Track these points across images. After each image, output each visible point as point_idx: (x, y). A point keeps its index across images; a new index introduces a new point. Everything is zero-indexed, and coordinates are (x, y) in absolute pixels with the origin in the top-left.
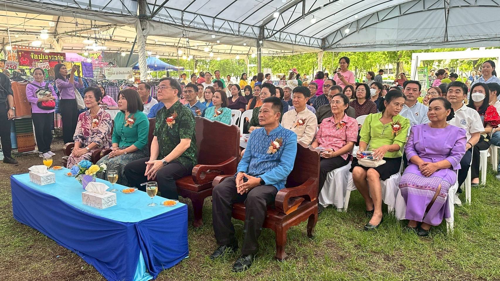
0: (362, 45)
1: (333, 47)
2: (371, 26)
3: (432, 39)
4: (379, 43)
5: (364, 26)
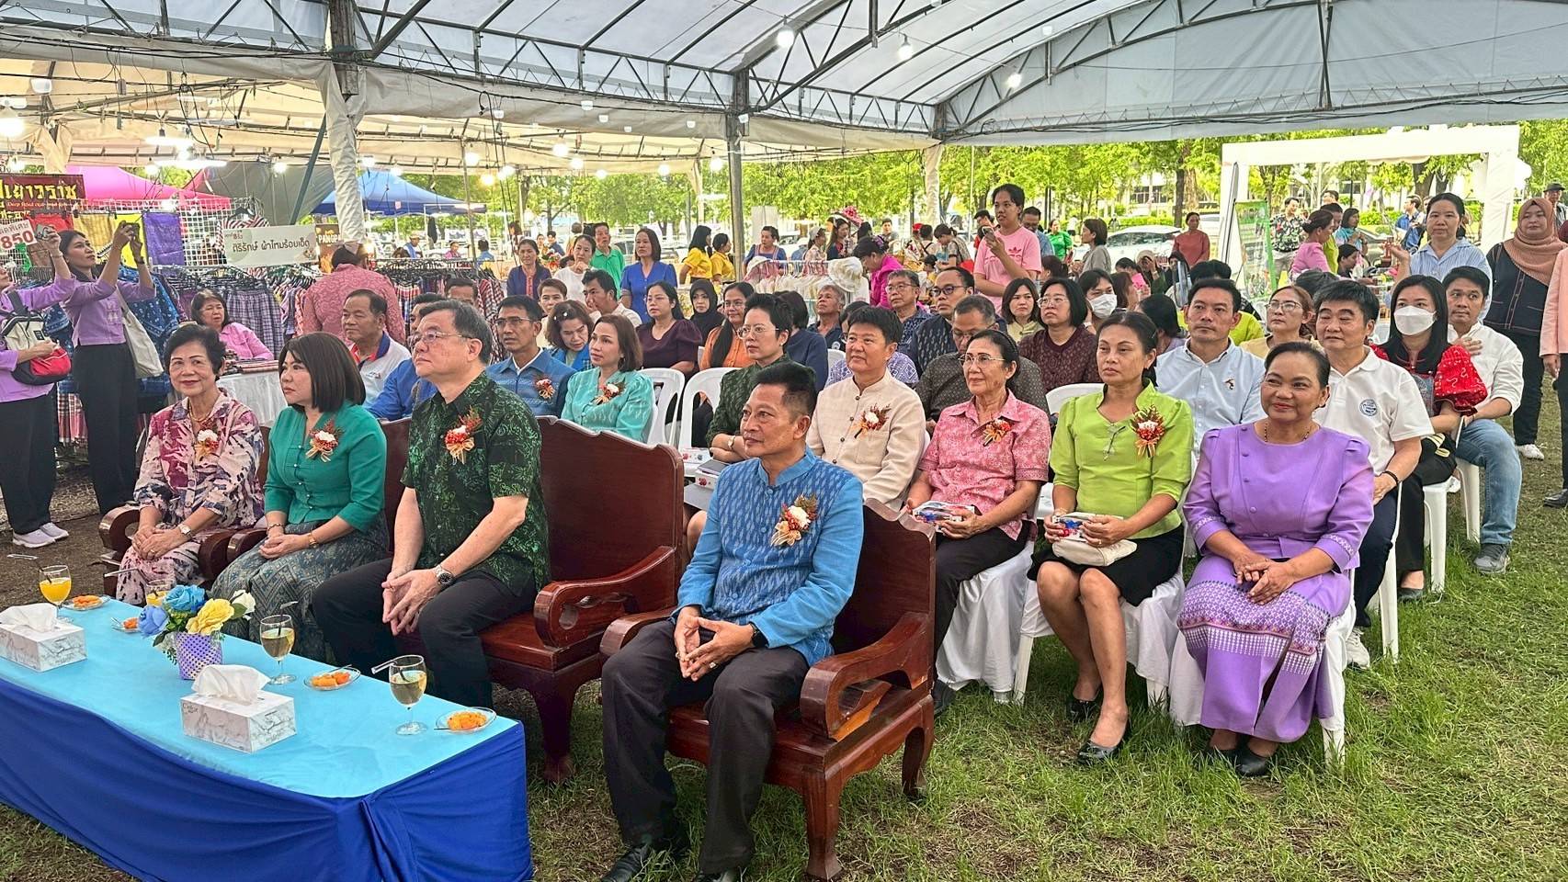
0: (1063, 122)
1: (971, 130)
2: (1091, 63)
3: (1282, 102)
4: (1116, 117)
5: (1070, 62)
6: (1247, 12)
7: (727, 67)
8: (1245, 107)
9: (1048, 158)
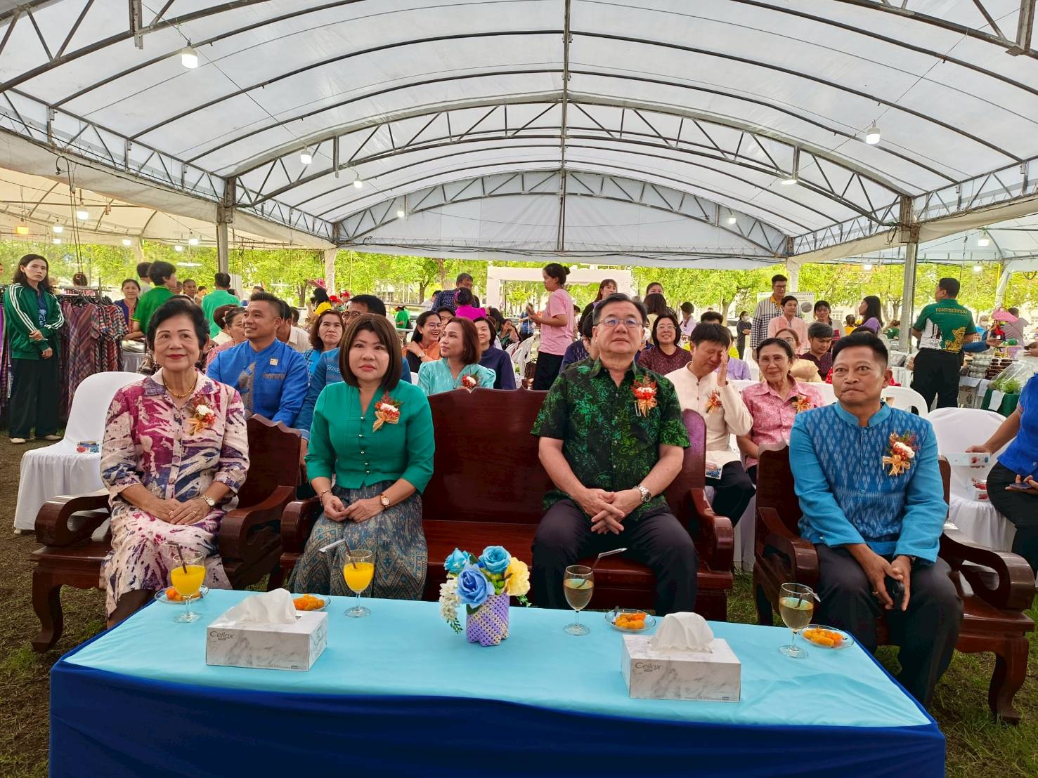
0: (415, 243)
1: (356, 241)
2: (432, 210)
3: (538, 245)
4: (447, 243)
5: (418, 209)
6: (520, 194)
7: (222, 173)
8: (519, 245)
9: (368, 266)
